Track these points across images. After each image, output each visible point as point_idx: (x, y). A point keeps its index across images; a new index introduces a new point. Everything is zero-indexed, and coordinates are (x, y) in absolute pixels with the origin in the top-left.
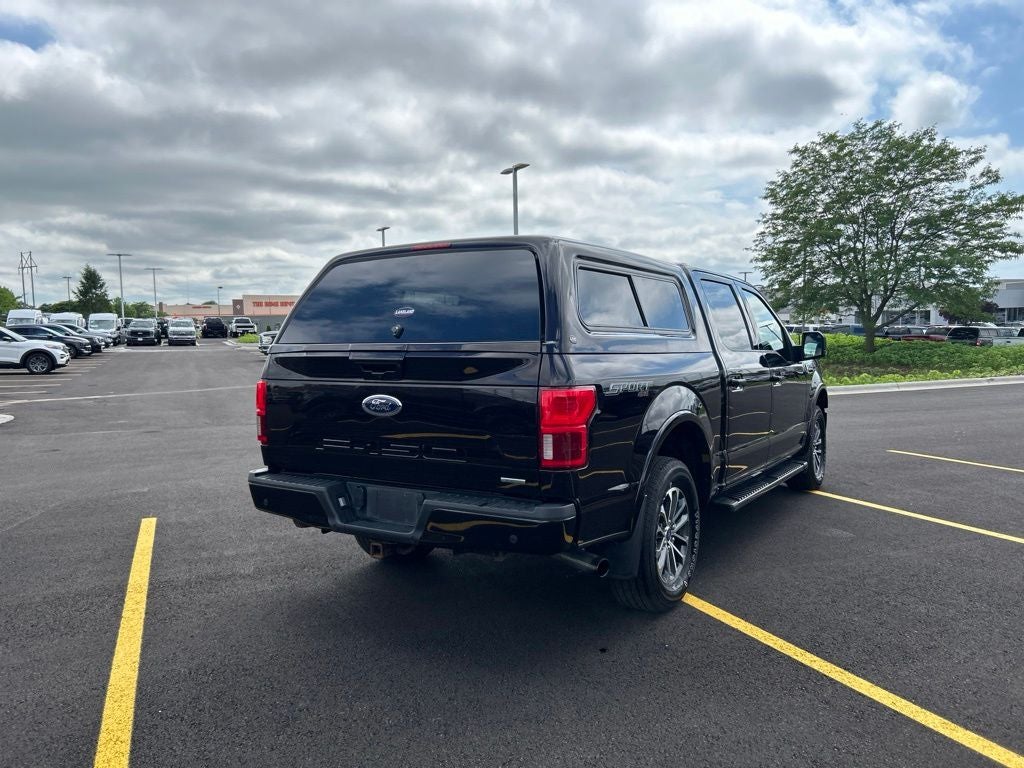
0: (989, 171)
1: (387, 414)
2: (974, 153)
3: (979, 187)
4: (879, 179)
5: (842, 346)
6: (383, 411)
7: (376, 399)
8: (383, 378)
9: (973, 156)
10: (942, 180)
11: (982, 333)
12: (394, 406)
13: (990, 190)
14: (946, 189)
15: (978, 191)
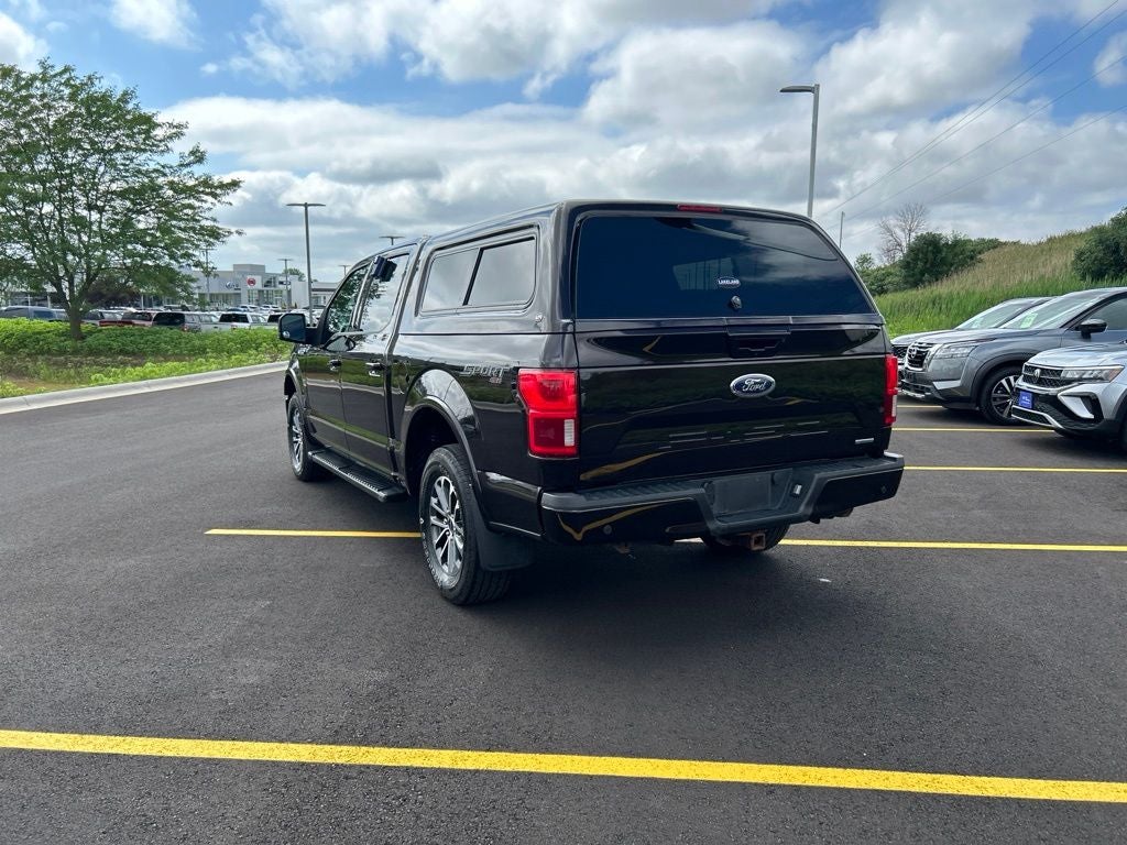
0: (198, 151)
1: (763, 394)
2: (176, 127)
3: (188, 165)
4: (61, 135)
5: (39, 333)
6: (758, 391)
7: (750, 379)
8: (761, 355)
9: (175, 130)
10: (145, 151)
11: (187, 318)
12: (769, 383)
13: (199, 170)
14: (148, 161)
15: (185, 171)
